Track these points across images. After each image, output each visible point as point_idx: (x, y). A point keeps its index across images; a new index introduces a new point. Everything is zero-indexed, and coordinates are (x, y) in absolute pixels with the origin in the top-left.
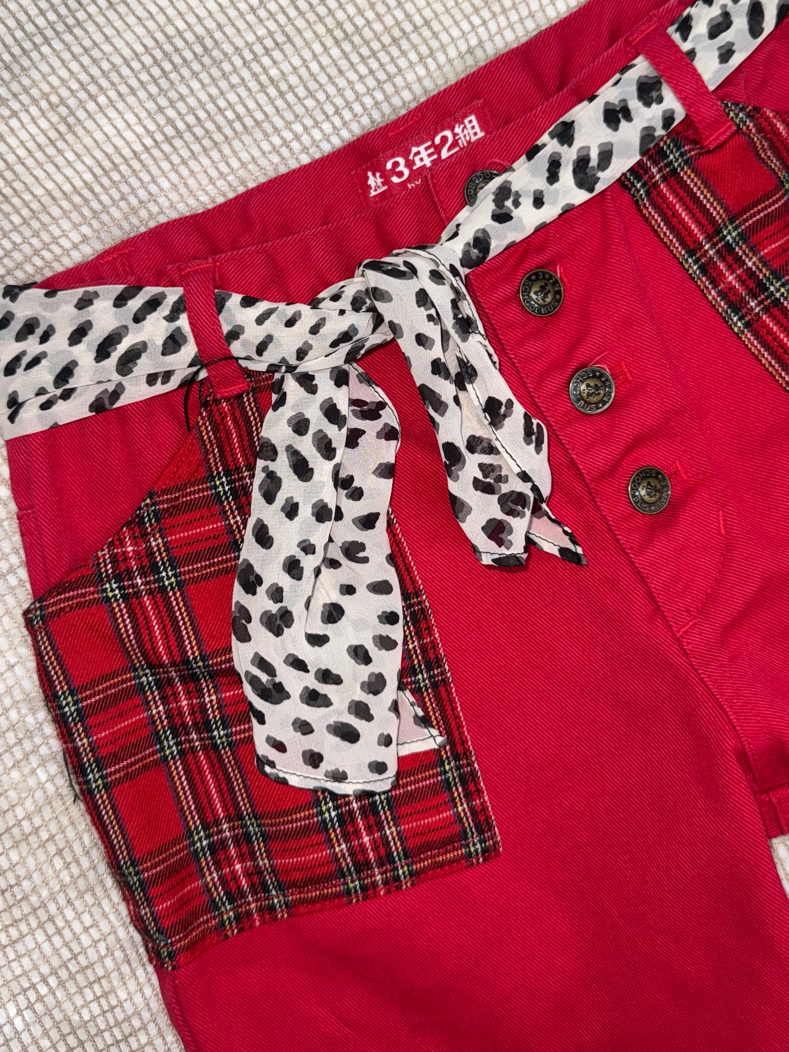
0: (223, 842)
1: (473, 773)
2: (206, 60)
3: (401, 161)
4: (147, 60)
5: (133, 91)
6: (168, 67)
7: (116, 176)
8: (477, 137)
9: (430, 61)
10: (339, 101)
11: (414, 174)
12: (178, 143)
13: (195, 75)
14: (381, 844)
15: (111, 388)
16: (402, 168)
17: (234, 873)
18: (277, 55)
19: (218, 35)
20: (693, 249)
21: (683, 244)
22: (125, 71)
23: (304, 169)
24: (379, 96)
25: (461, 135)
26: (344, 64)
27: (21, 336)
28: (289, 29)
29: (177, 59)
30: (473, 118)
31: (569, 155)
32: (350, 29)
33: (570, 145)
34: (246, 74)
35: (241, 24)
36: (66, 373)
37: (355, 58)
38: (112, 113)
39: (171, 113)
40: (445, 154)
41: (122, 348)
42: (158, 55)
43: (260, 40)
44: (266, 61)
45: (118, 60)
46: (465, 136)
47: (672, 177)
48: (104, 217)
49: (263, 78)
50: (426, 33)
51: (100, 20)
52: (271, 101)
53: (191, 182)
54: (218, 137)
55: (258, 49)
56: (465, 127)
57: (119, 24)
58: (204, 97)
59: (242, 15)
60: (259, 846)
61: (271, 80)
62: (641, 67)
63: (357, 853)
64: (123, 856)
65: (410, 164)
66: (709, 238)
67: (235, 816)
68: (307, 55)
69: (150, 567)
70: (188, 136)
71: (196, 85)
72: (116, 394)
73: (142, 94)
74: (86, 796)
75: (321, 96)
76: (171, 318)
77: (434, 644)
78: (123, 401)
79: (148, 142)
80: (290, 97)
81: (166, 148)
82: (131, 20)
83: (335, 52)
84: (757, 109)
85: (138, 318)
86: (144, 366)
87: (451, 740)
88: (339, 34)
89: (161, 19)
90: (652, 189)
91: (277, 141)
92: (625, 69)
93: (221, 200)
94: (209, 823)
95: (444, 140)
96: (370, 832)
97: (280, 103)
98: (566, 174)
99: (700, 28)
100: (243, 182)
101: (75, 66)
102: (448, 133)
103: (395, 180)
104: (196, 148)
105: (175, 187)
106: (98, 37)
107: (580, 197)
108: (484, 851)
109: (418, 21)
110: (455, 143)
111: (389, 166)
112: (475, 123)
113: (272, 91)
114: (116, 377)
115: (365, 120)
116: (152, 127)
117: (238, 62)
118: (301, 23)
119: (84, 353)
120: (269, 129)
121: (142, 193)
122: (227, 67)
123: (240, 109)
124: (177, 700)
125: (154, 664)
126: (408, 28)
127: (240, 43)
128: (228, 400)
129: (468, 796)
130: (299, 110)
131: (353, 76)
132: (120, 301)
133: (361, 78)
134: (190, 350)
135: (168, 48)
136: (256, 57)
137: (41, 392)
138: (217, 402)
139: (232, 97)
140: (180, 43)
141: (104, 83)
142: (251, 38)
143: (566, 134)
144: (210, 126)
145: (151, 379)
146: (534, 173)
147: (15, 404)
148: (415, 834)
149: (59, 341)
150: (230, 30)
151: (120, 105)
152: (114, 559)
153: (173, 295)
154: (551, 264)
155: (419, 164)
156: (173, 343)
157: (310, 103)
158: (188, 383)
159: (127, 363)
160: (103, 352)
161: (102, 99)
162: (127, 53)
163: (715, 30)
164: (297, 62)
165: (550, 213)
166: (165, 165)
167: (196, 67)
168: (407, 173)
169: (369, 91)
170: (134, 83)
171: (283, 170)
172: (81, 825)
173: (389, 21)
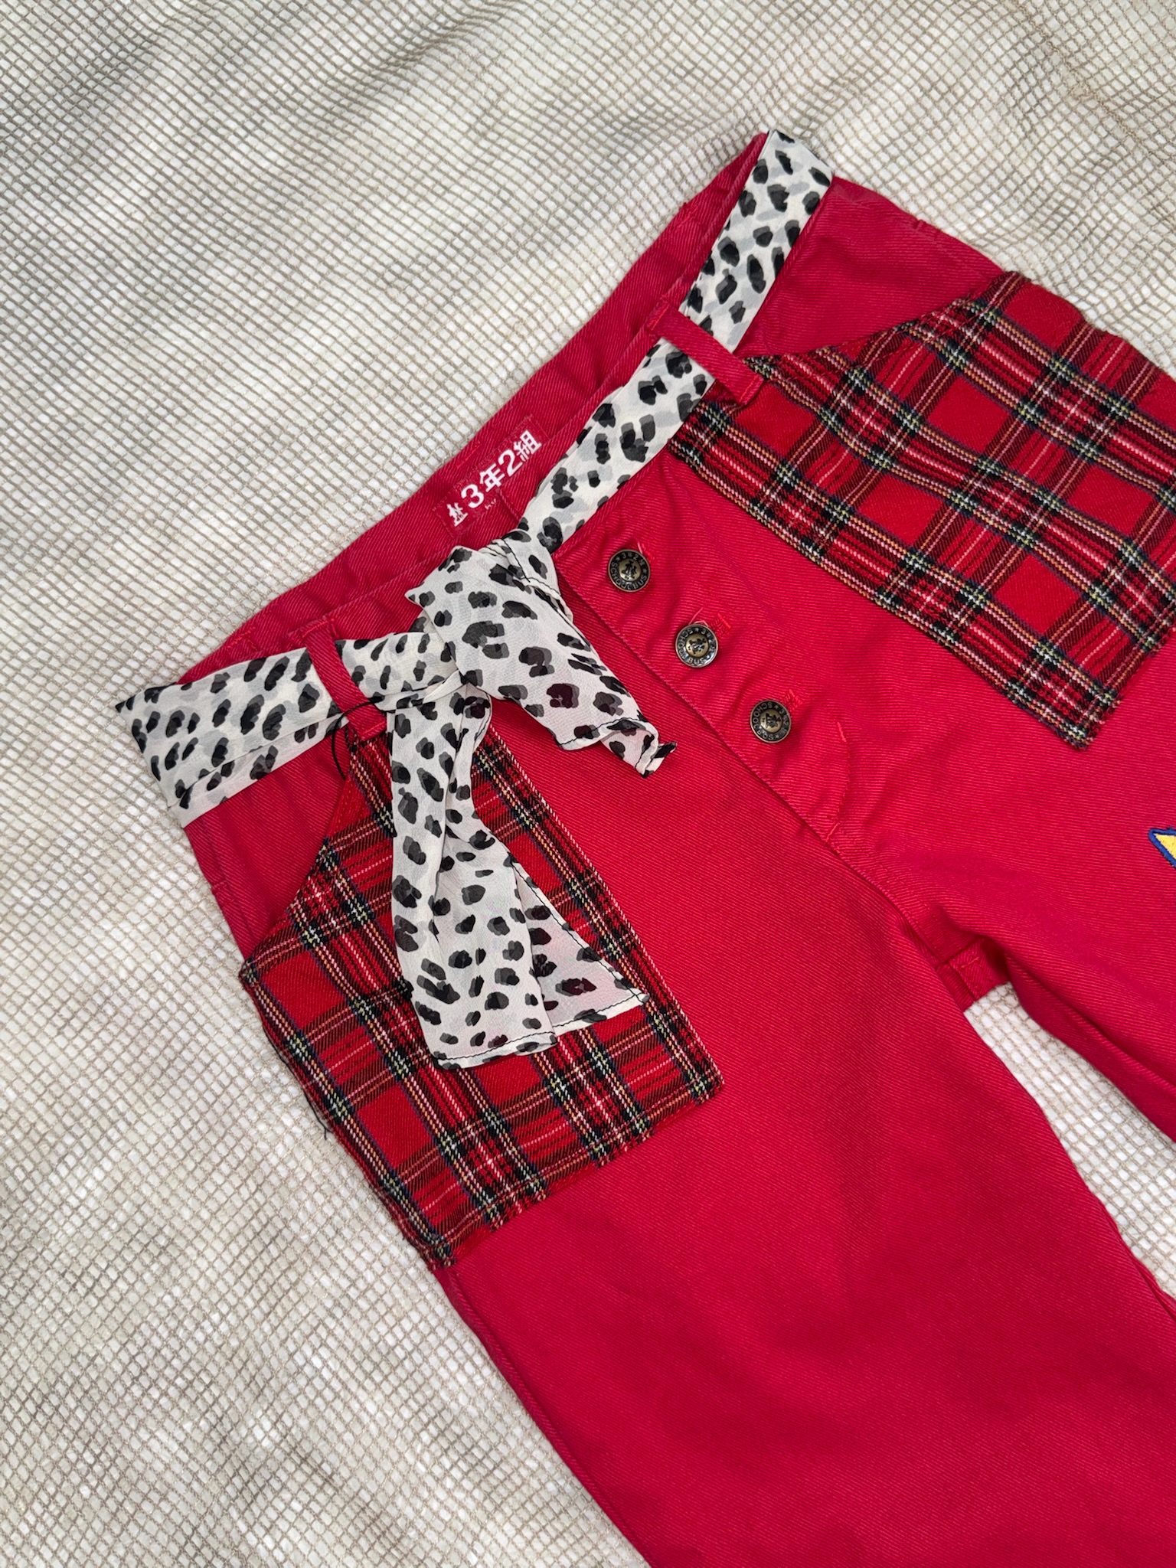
0: (470, 1141)
1: (681, 1020)
2: (277, 446)
3: (474, 487)
4: (224, 459)
5: (218, 490)
6: (244, 461)
7: (221, 570)
8: (536, 448)
9: (476, 394)
10: (405, 451)
11: (489, 496)
12: (270, 526)
13: (270, 461)
14: (614, 1105)
15: (265, 754)
16: (476, 493)
17: (487, 1167)
18: (338, 424)
19: (281, 421)
20: (756, 498)
21: (745, 495)
22: (207, 475)
23: (389, 518)
24: (439, 437)
25: (521, 451)
26: (400, 417)
27: (170, 731)
28: (344, 399)
29: (250, 452)
30: (527, 433)
31: (614, 434)
32: (398, 385)
33: (613, 424)
34: (315, 449)
35: (299, 406)
36: (220, 751)
37: (409, 409)
38: (204, 515)
39: (258, 501)
40: (511, 471)
41: (263, 716)
42: (233, 452)
43: (320, 415)
44: (330, 432)
45: (198, 467)
46: (524, 450)
47: (720, 439)
48: (220, 608)
49: (332, 449)
50: (467, 370)
51: (173, 435)
52: (344, 466)
53: (291, 557)
54: (304, 511)
55: (320, 424)
56: (522, 443)
57: (190, 434)
58: (283, 479)
59: (298, 397)
60: (504, 1137)
61: (339, 448)
62: (665, 348)
63: (593, 1117)
64: (381, 1171)
65: (482, 488)
66: (768, 485)
67: (475, 1115)
68: (366, 418)
69: (341, 907)
70: (277, 518)
71: (273, 471)
72: (271, 756)
73: (227, 491)
74: (335, 1126)
75: (387, 450)
76: (300, 676)
77: (617, 915)
78: (280, 761)
79: (243, 532)
80: (360, 459)
81: (260, 532)
82: (200, 428)
83: (390, 408)
84: (777, 357)
85: (270, 684)
86: (288, 726)
87: (653, 995)
88: (389, 392)
89: (227, 420)
90: (704, 454)
91: (358, 500)
92: (651, 351)
93: (321, 566)
94: (453, 1128)
95: (507, 459)
96: (600, 1096)
97: (352, 466)
98: (616, 451)
99: (710, 296)
100: (337, 545)
101: (160, 482)
102: (509, 452)
103: (472, 505)
104: (287, 525)
105: (277, 565)
106: (175, 451)
107: (634, 467)
108: (709, 1087)
109: (457, 361)
110: (518, 459)
111: (464, 494)
112: (530, 437)
113: (343, 458)
114: (266, 743)
115: (433, 462)
116: (244, 518)
117: (306, 440)
118: (352, 391)
119: (230, 729)
120: (348, 492)
121: (249, 579)
122: (297, 447)
123: (319, 481)
124: (396, 1022)
125: (367, 994)
126: (450, 370)
127: (302, 423)
128: (372, 739)
129: (682, 1042)
130: (371, 468)
131: (411, 425)
132: (249, 675)
133: (419, 424)
134: (325, 701)
135: (240, 444)
136: (321, 432)
137: (203, 773)
138: (363, 744)
139: (309, 473)
140: (249, 437)
141: (191, 490)
142: (311, 416)
143: (606, 416)
144: (294, 503)
145: (299, 736)
146: (584, 455)
147: (183, 794)
148: (640, 1086)
149: (205, 725)
150: (291, 414)
151: (210, 506)
152: (306, 908)
153: (295, 656)
154: (631, 543)
155: (490, 486)
156: (308, 699)
157: (379, 459)
158: (332, 732)
159: (272, 727)
160: (247, 723)
161: (192, 505)
162: (204, 458)
163: (724, 294)
164: (358, 426)
165: (608, 488)
166: (264, 548)
167: (269, 454)
168: (481, 497)
169: (429, 435)
170: (218, 483)
171: (370, 524)
172: (334, 1159)
173: (431, 368)
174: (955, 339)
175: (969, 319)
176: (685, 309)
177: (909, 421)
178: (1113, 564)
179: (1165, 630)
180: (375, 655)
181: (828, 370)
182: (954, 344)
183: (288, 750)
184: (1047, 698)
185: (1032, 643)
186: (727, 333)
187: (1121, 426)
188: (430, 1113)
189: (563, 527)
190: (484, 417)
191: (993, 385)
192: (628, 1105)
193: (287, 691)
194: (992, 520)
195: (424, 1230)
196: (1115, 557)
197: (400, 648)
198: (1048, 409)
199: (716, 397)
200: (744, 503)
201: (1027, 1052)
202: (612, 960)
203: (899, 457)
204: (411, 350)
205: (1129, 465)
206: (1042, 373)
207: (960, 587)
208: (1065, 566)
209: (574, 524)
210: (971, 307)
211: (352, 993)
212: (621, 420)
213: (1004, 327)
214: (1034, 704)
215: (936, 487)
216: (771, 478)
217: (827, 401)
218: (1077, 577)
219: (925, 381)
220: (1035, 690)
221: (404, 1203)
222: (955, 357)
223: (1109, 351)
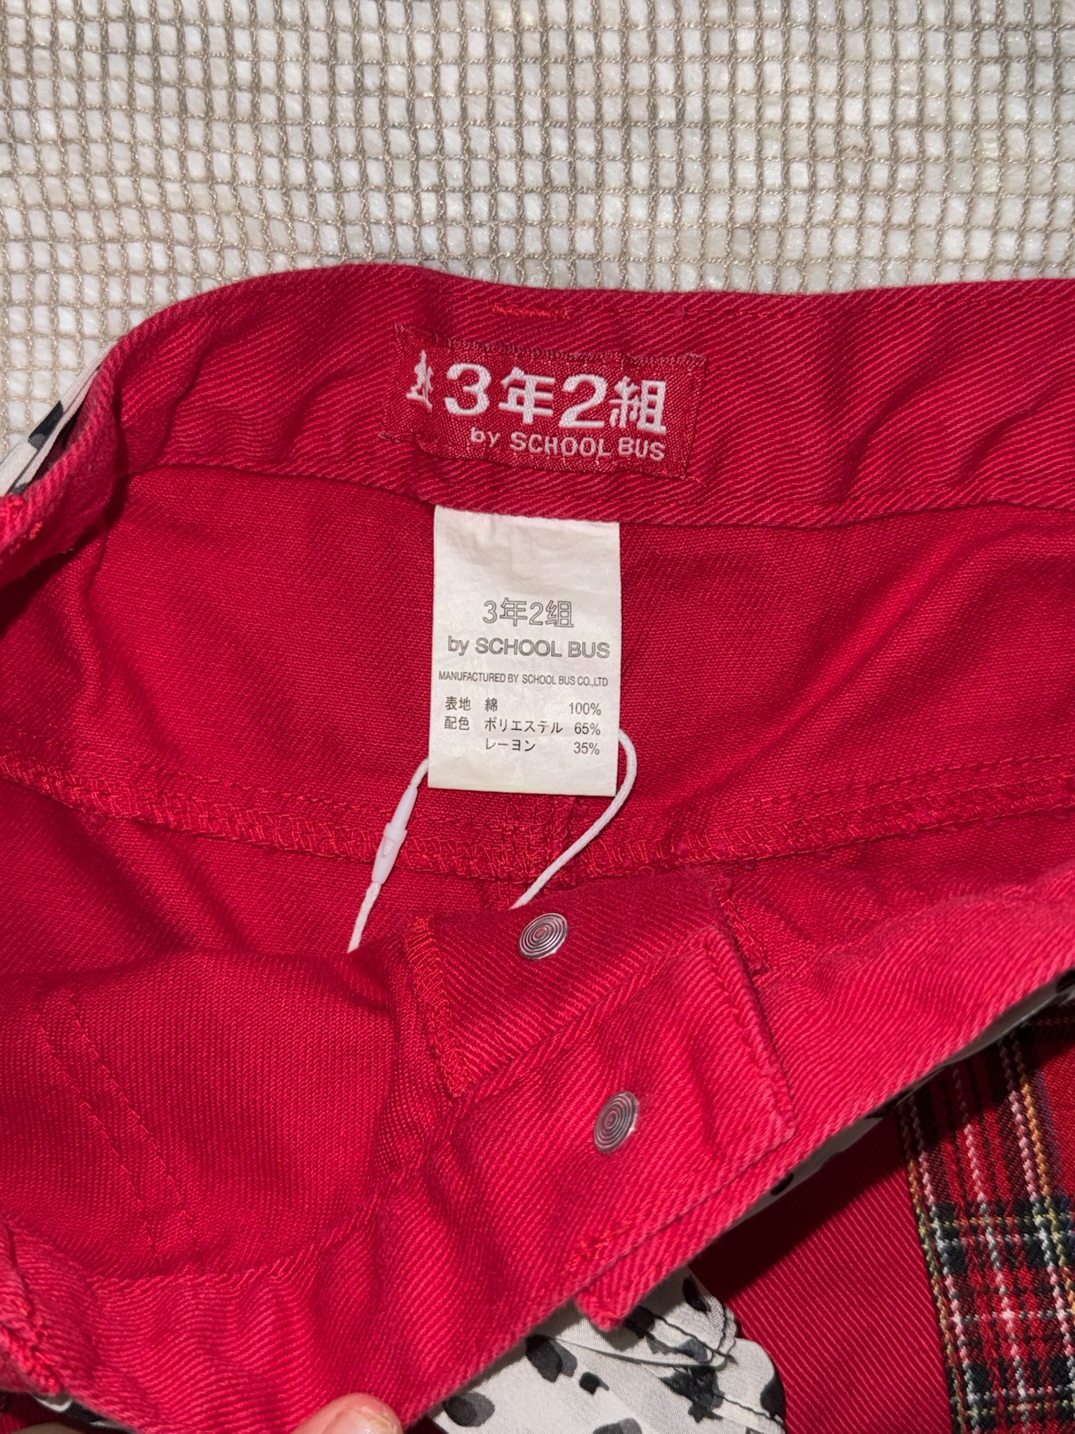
3: (485, 377)
8: (649, 427)
9: (666, 203)
10: (455, 171)
11: (493, 417)
12: (117, 65)
25: (625, 402)
26: (505, 110)
30: (661, 386)
37: (532, 110)
40: (569, 419)
44: (369, 10)
46: (630, 408)
49: (344, 40)
53: (97, 152)
56: (639, 393)
61: (358, 50)
65: (496, 393)
68: (450, 45)
83: (504, 74)
88: (532, 44)
91: (297, 172)
95: (585, 390)
102: (600, 385)
103: (452, 405)
109: (694, 109)
110: (602, 411)
111: (454, 372)
112: (660, 399)
120: (296, 145)
123: (268, 73)
126: (667, 112)
130: (373, 141)
131: (507, 140)
133: (521, 153)
139: (268, 41)
155: (510, 405)
157: (400, 140)
164: (423, 47)
168: (481, 405)
169: (520, 191)
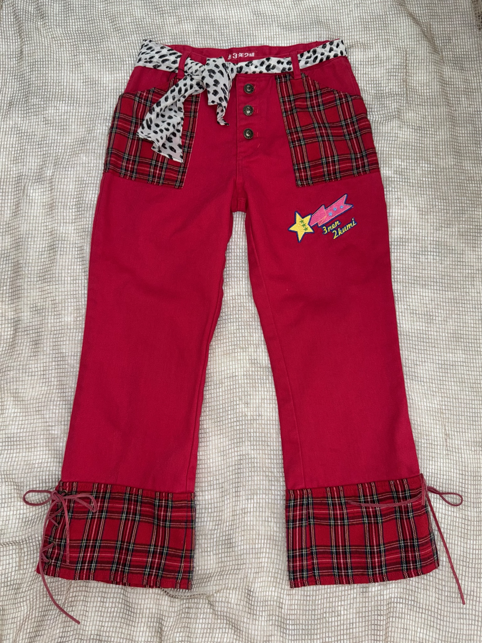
0: (130, 159)
3: (237, 54)
14: (160, 175)
16: (236, 56)
17: (129, 166)
18: (225, 28)
20: (283, 97)
21: (282, 95)
23: (218, 49)
25: (250, 55)
27: (148, 49)
31: (267, 63)
36: (152, 57)
41: (164, 58)
47: (286, 82)
56: (252, 54)
60: (136, 164)
62: (289, 59)
63: (154, 173)
67: (135, 156)
69: (146, 100)
72: (159, 66)
74: (110, 134)
76: (177, 58)
77: (191, 144)
78: (159, 68)
84: (307, 76)
85: (170, 54)
86: (167, 63)
90: (281, 82)
92: (287, 57)
94: (130, 154)
95: (246, 55)
96: (159, 171)
98: (265, 66)
99: (305, 57)
101: (187, 13)
102: (248, 54)
103: (234, 57)
107: (265, 71)
108: (179, 186)
110: (248, 56)
111: (234, 54)
112: (254, 54)
114: (161, 63)
119: (157, 56)
125: (137, 118)
129: (182, 175)
132: (169, 50)
134: (177, 65)
137: (146, 59)
143: (268, 59)
145: (167, 67)
146: (258, 62)
147: (140, 60)
148: (168, 176)
149: (154, 52)
152: (141, 94)
153: (179, 54)
154: (254, 85)
156: (174, 62)
158: (173, 72)
160: (161, 57)
163: (307, 58)
165: (258, 70)
172: (105, 142)
173: (249, 32)
174: (340, 99)
175: (346, 97)
176: (299, 55)
177: (322, 108)
178: (331, 157)
179: (332, 179)
180: (192, 63)
181: (314, 86)
182: (340, 100)
183: (163, 68)
184: (300, 172)
185: (306, 161)
186: (302, 65)
187: (357, 138)
188: (128, 149)
189: (243, 69)
190: (250, 46)
191: (341, 113)
192: (162, 177)
193: (172, 58)
194: (318, 132)
195: (108, 162)
196: (333, 156)
197: (196, 64)
198: (347, 125)
199: (291, 74)
200: (280, 96)
201: (239, 229)
202: (183, 152)
203: (314, 112)
204: (248, 27)
205: (352, 145)
206: (351, 117)
207: (301, 138)
208: (322, 150)
209: (246, 71)
210: (348, 96)
211: (134, 116)
212: (270, 62)
213: (350, 103)
214: (297, 171)
215: (314, 120)
216: (289, 96)
217: (310, 92)
218: (323, 153)
219: (330, 103)
220: (299, 169)
221: (109, 155)
222: (338, 102)
223: (365, 122)
